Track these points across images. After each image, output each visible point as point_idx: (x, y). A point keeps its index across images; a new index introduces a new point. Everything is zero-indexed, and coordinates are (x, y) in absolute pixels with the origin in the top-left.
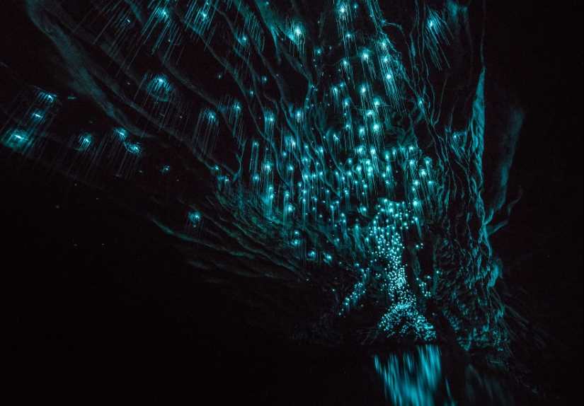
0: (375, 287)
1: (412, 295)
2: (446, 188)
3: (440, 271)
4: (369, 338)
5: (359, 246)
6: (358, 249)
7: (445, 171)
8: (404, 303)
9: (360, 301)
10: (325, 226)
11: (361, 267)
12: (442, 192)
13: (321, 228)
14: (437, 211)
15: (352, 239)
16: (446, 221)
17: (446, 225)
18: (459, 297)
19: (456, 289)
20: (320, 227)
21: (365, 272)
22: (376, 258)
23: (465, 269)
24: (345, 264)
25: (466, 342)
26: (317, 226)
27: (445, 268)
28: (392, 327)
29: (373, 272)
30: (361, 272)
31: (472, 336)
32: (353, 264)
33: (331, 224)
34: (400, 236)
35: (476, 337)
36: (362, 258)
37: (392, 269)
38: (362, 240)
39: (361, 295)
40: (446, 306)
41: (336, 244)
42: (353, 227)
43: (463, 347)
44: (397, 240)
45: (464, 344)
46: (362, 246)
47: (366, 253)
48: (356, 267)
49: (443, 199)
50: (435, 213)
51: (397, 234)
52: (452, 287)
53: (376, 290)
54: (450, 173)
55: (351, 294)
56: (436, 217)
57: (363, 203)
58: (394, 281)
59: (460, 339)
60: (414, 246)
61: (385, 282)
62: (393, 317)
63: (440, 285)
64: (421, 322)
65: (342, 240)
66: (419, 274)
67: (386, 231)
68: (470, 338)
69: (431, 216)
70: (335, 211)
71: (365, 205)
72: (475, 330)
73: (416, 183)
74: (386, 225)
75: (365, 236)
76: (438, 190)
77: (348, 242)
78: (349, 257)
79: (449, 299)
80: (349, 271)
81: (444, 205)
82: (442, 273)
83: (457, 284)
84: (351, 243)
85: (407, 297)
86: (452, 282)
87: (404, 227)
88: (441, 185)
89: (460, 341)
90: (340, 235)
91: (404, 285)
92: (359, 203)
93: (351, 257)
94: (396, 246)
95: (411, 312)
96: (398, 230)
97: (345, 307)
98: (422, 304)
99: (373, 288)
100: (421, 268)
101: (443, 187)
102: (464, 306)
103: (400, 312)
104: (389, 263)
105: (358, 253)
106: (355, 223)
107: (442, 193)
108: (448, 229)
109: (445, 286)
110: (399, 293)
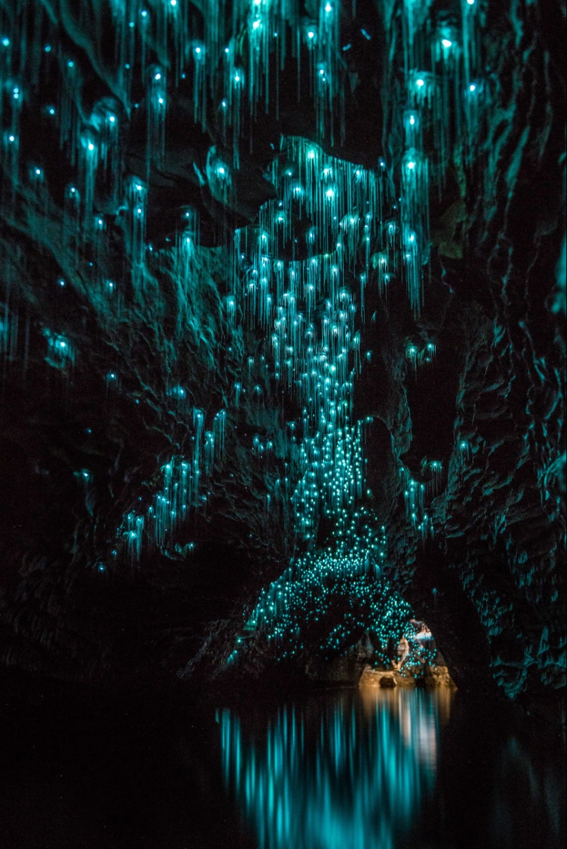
0: (247, 482)
1: (375, 526)
2: (519, 122)
3: (472, 442)
4: (205, 659)
5: (194, 323)
6: (189, 332)
7: (526, 42)
8: (346, 553)
9: (181, 531)
10: (56, 218)
11: (192, 401)
12: (506, 133)
13: (36, 227)
14: (481, 210)
15: (168, 289)
16: (502, 252)
17: (499, 268)
18: (514, 529)
19: (510, 502)
20: (33, 220)
21: (208, 424)
22: (260, 381)
23: (538, 429)
24: (130, 383)
25: (512, 674)
26: (20, 215)
27: (488, 431)
28: (297, 629)
29: (242, 431)
30: (190, 420)
31: (534, 654)
32: (161, 387)
33: (77, 212)
34: (357, 302)
35: (544, 657)
36: (201, 370)
37: (314, 425)
38: (210, 302)
39: (192, 510)
40: (472, 559)
41: (97, 299)
42: (175, 243)
43: (502, 688)
44: (342, 315)
45: (506, 680)
46: (204, 322)
47: (221, 355)
48: (174, 400)
49: (503, 165)
50: (472, 219)
51: (343, 295)
52: (500, 496)
53: (248, 496)
54: (537, 56)
55: (153, 502)
56: (473, 232)
57: (220, 147)
58: (319, 472)
59: (498, 662)
60: (403, 350)
61: (283, 473)
62: (303, 596)
63: (463, 491)
64: (394, 616)
65: (127, 291)
66: (405, 450)
67: (303, 278)
68: (528, 661)
69: (460, 226)
70: (101, 163)
71: (225, 156)
72: (545, 635)
73: (420, 84)
74: (303, 254)
75: (224, 290)
76: (494, 122)
77: (149, 300)
78: (148, 357)
79: (484, 537)
80: (145, 409)
81: (502, 186)
82: (474, 451)
83: (515, 485)
84: (159, 304)
85: (360, 532)
86: (502, 479)
87: (374, 274)
88: (505, 106)
89: (499, 668)
90: (119, 268)
91: (353, 490)
92: (206, 144)
93: (156, 360)
94: (335, 343)
95: (368, 582)
96: (348, 279)
97: (125, 546)
98: (404, 557)
99: (236, 488)
100: (414, 430)
101: (509, 114)
102: (523, 558)
103: (330, 581)
104: (305, 403)
105: (187, 346)
106: (183, 225)
107: (503, 140)
108: (505, 280)
109: (478, 492)
110: (335, 518)
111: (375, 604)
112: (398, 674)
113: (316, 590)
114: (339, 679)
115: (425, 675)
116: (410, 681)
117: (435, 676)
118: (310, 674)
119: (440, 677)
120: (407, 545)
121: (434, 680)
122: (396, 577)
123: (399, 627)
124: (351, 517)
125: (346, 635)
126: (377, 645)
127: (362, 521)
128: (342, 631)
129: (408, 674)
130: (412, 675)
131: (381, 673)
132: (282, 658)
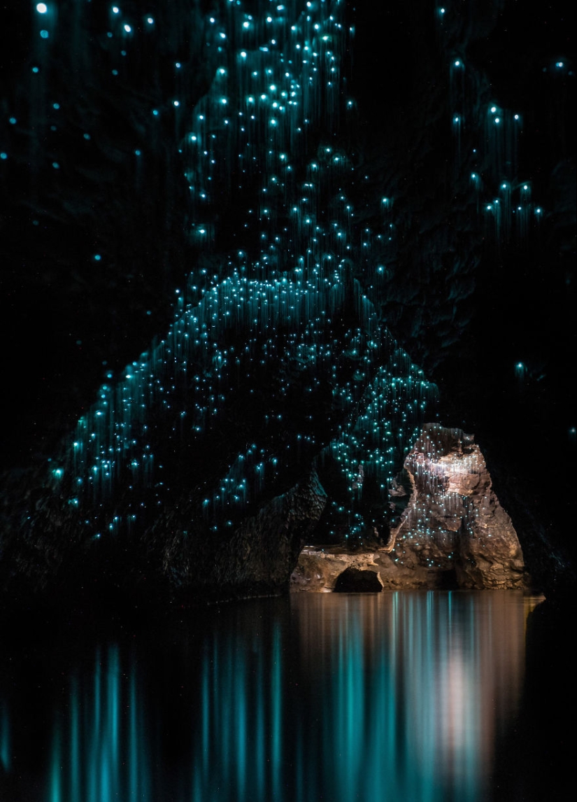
8: (286, 265)
28: (149, 458)
110: (259, 174)
111: (342, 386)
112: (388, 560)
113: (200, 358)
114: (240, 577)
115: (458, 560)
116: (416, 579)
117: (483, 566)
118: (174, 570)
119: (497, 566)
120: (451, 250)
121: (479, 573)
122: (416, 330)
123: (394, 441)
124: (302, 173)
125: (268, 466)
126: (336, 485)
127: (331, 180)
128: (256, 458)
129: (413, 559)
130: (422, 563)
131: (344, 558)
132: (106, 533)
